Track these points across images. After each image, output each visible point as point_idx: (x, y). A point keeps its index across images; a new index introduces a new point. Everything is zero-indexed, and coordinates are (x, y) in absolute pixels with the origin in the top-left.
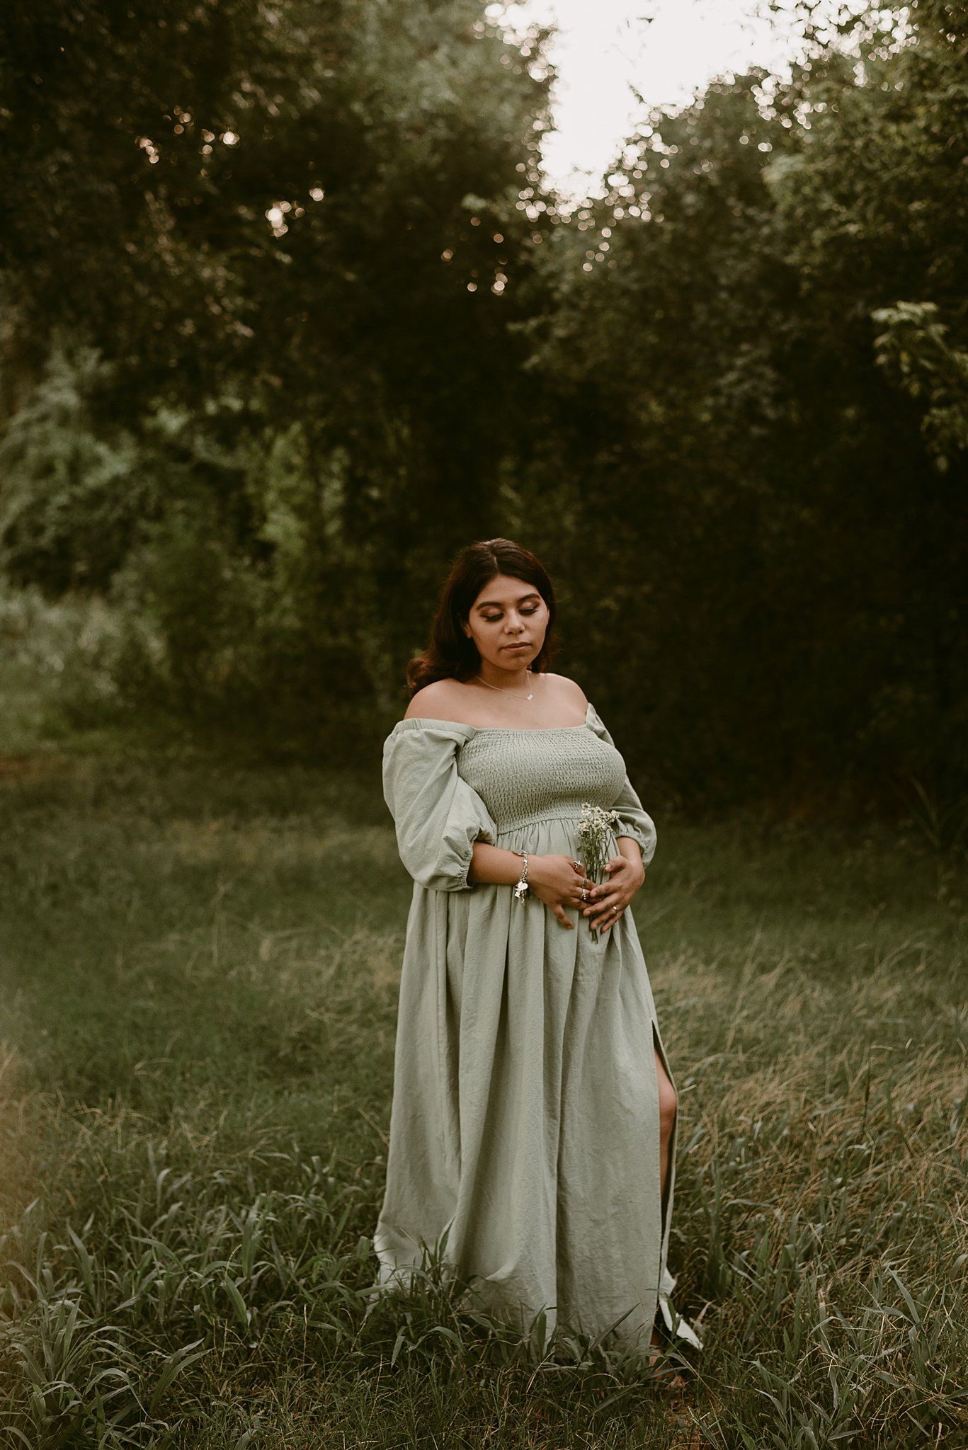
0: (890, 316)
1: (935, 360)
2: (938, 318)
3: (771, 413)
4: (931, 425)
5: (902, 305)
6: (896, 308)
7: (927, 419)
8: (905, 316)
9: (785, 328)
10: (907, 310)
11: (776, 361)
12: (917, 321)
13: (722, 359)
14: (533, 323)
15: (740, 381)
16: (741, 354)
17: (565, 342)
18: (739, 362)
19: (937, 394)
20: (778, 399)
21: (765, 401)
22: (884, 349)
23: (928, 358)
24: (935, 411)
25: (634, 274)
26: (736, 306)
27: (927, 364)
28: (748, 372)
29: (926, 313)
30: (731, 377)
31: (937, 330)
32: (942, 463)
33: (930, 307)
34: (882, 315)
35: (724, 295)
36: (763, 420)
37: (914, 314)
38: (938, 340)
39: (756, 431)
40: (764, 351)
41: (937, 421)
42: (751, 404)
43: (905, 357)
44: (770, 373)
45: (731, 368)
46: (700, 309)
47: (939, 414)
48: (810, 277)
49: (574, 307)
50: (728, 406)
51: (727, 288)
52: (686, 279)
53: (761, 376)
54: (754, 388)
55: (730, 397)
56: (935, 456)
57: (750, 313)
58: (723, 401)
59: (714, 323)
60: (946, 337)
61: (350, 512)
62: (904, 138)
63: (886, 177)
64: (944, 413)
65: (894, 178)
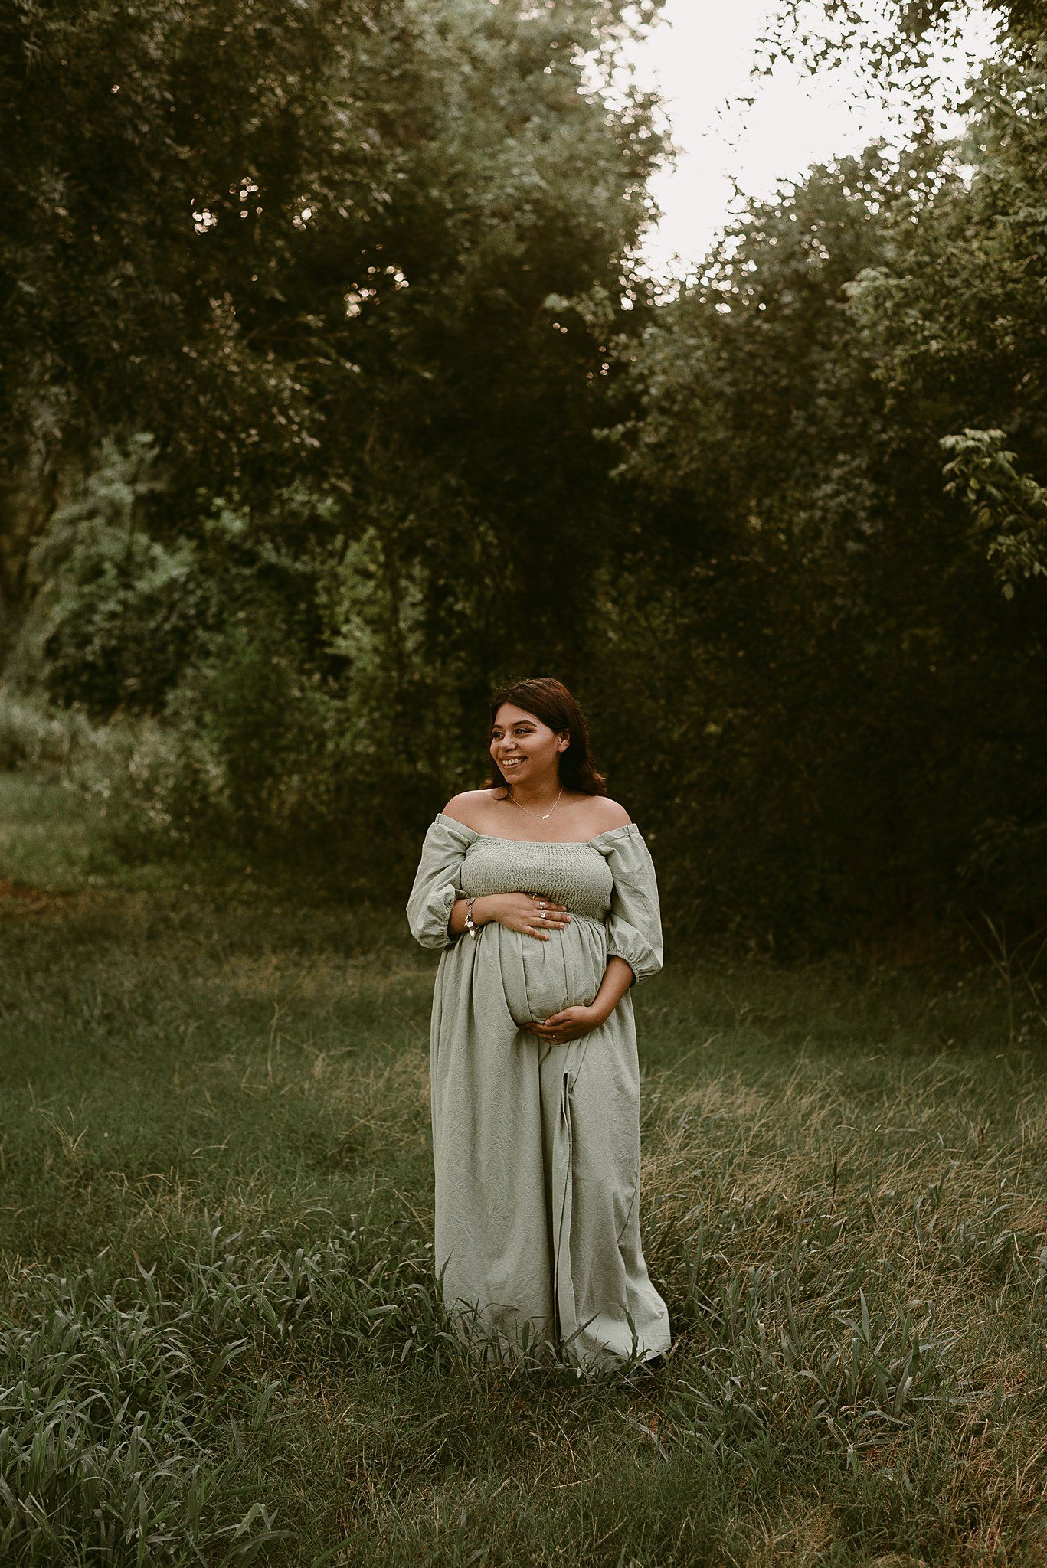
0: (957, 443)
1: (1005, 488)
2: (1006, 445)
3: (867, 528)
4: (997, 551)
5: (969, 432)
6: (963, 434)
7: (993, 546)
8: (971, 443)
9: (884, 437)
10: (974, 437)
11: (875, 473)
12: (984, 448)
13: (820, 470)
14: (621, 429)
15: (837, 493)
16: (838, 465)
17: (653, 449)
18: (837, 472)
19: (1006, 521)
20: (874, 513)
21: (862, 514)
22: (953, 475)
23: (996, 486)
24: (1001, 539)
25: (728, 377)
26: (835, 413)
27: (994, 491)
28: (845, 483)
29: (993, 439)
30: (828, 488)
31: (1005, 457)
32: (1008, 592)
33: (997, 433)
34: (949, 441)
35: (822, 401)
36: (860, 536)
37: (981, 441)
38: (1007, 467)
39: (852, 546)
40: (862, 462)
41: (1003, 549)
42: (847, 516)
43: (973, 483)
44: (868, 486)
45: (827, 479)
46: (798, 415)
47: (1006, 541)
48: (896, 393)
49: (663, 411)
50: (823, 519)
51: (824, 393)
52: (784, 382)
53: (858, 489)
54: (850, 501)
55: (825, 510)
56: (1003, 583)
57: (849, 420)
58: (818, 514)
59: (812, 430)
60: (1014, 464)
61: (431, 626)
62: (986, 253)
63: (967, 294)
64: (1010, 541)
65: (974, 296)
